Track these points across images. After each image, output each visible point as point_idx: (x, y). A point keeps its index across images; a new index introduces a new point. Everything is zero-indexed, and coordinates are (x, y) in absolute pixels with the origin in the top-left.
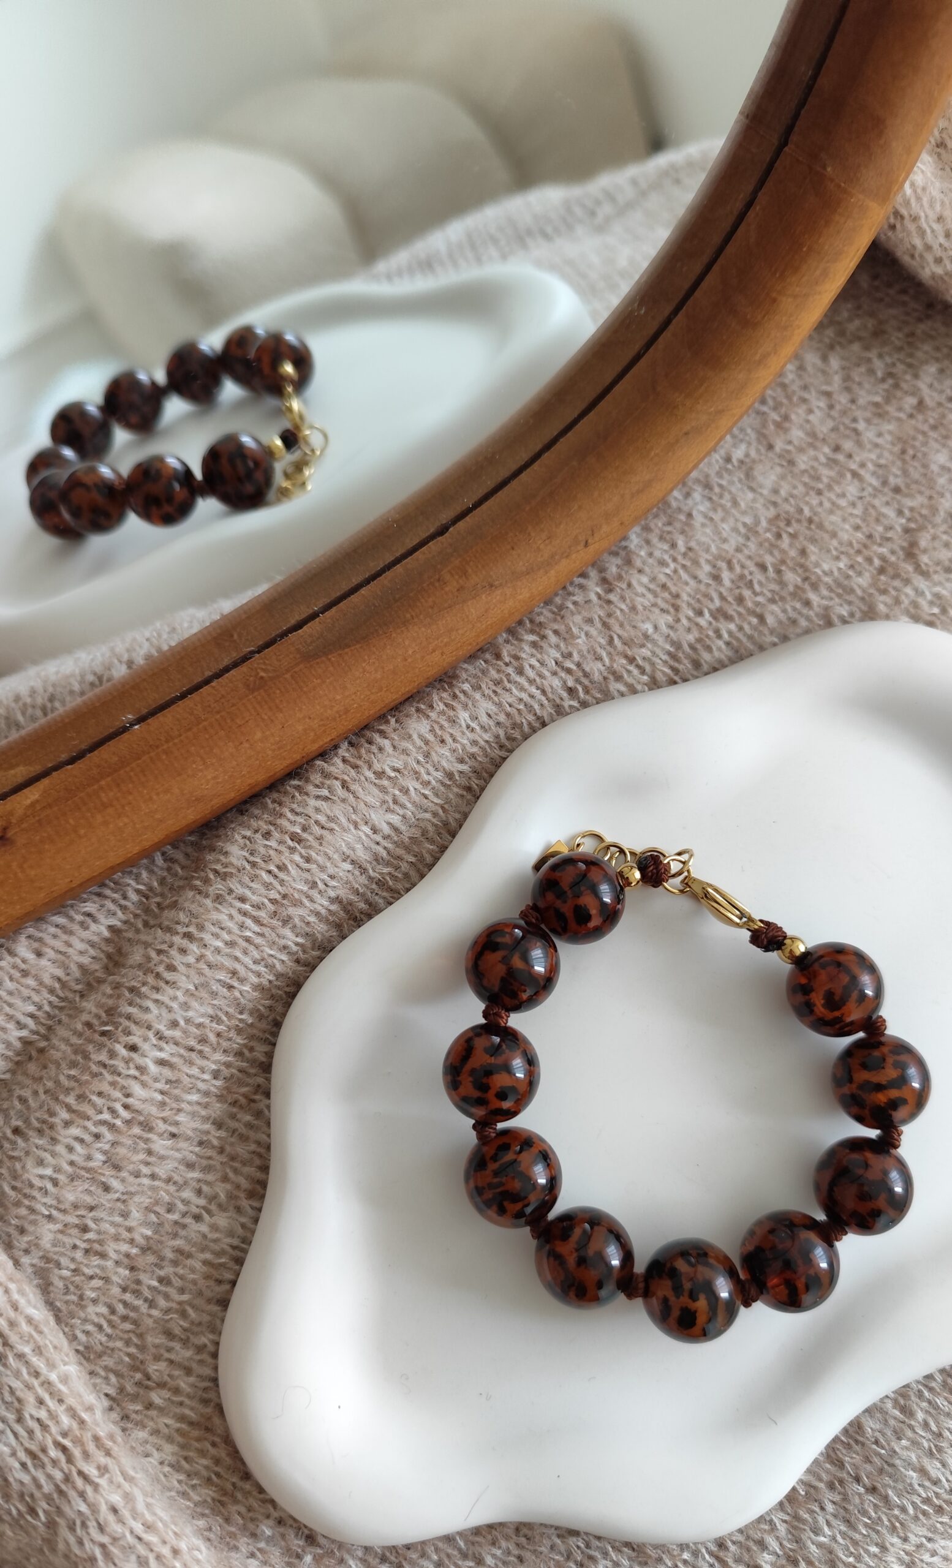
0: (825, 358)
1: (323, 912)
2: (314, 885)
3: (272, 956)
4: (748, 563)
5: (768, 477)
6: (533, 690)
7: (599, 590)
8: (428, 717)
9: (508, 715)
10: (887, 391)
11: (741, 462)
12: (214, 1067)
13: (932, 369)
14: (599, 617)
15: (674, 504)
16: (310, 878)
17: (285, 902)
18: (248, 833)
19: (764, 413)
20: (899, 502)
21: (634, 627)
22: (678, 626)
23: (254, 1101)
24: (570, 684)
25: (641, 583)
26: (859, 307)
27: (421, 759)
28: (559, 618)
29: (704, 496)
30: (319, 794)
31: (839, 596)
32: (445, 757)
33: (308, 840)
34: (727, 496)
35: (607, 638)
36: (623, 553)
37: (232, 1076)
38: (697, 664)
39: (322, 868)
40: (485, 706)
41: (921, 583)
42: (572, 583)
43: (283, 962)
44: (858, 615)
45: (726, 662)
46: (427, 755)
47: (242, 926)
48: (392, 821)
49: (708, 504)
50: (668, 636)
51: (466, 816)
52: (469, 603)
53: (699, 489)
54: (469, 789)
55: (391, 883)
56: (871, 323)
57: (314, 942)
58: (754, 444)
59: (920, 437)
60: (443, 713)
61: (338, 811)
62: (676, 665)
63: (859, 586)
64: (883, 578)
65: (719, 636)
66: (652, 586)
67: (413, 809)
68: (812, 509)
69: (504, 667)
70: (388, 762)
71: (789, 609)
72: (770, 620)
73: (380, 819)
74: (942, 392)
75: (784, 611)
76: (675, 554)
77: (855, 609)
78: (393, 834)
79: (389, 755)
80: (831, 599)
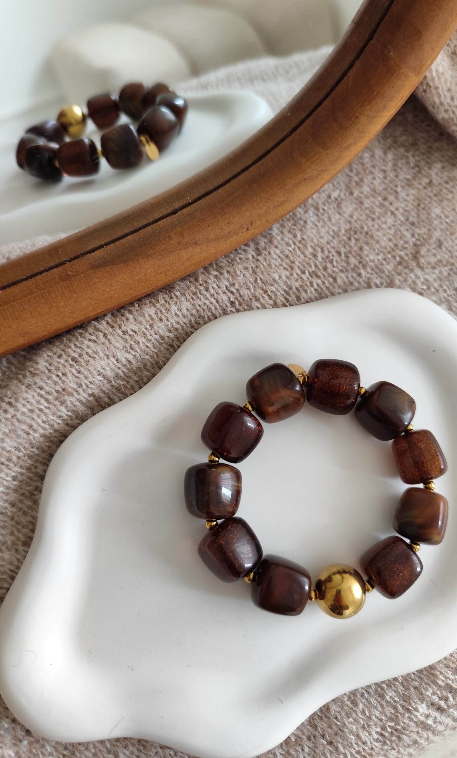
0: (385, 153)
1: (84, 400)
2: (80, 386)
3: (53, 420)
4: (332, 250)
5: (348, 208)
6: (212, 300)
7: (253, 253)
8: (155, 306)
9: (198, 311)
10: (414, 173)
11: (336, 199)
12: (14, 474)
13: (439, 166)
14: (252, 267)
15: (298, 215)
16: (79, 381)
17: (63, 392)
18: (51, 354)
19: (351, 176)
20: (413, 230)
21: (269, 275)
22: (292, 277)
23: (34, 495)
24: (232, 299)
25: (275, 253)
26: (406, 130)
27: (148, 327)
28: (231, 265)
29: (314, 213)
30: (91, 338)
31: (377, 273)
32: (161, 328)
33: (80, 362)
34: (326, 215)
35: (254, 279)
36: (269, 237)
37: (23, 480)
38: (298, 298)
39: (86, 378)
40: (186, 305)
41: (419, 272)
42: (240, 248)
43: (58, 423)
44: (385, 284)
45: (314, 299)
46: (152, 326)
47: (38, 402)
48: (128, 358)
49: (316, 218)
50: (286, 282)
51: (168, 359)
52: (183, 251)
53: (313, 209)
54: (172, 346)
55: (123, 390)
56: (411, 139)
57: (77, 415)
58: (344, 191)
59: (428, 199)
60: (163, 305)
61: (99, 349)
62: (288, 297)
63: (387, 270)
64: (400, 267)
65: (312, 286)
66: (281, 255)
67: (140, 353)
68: (368, 227)
69: (199, 286)
70: (130, 327)
71: (350, 276)
72: (339, 281)
73: (122, 356)
74: (442, 178)
75: (347, 277)
76: (295, 241)
77: (383, 281)
78: (128, 364)
79: (131, 323)
80: (372, 274)
